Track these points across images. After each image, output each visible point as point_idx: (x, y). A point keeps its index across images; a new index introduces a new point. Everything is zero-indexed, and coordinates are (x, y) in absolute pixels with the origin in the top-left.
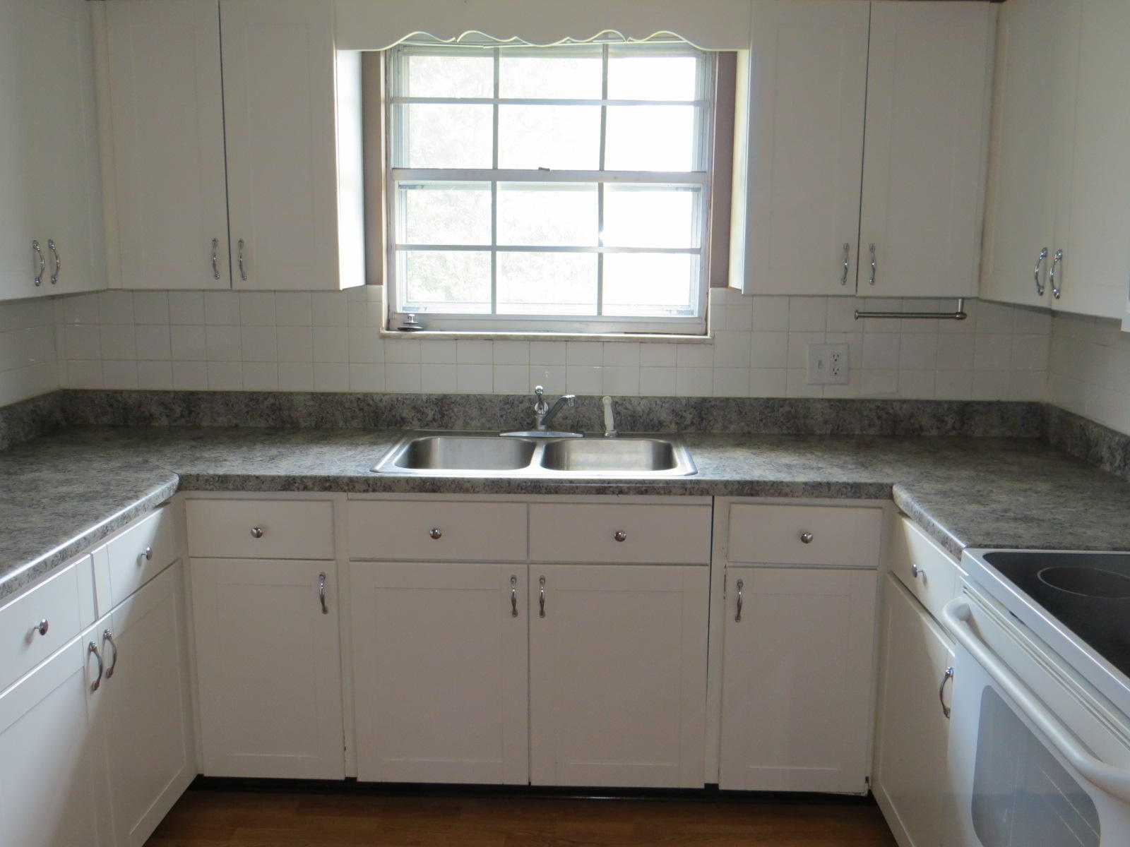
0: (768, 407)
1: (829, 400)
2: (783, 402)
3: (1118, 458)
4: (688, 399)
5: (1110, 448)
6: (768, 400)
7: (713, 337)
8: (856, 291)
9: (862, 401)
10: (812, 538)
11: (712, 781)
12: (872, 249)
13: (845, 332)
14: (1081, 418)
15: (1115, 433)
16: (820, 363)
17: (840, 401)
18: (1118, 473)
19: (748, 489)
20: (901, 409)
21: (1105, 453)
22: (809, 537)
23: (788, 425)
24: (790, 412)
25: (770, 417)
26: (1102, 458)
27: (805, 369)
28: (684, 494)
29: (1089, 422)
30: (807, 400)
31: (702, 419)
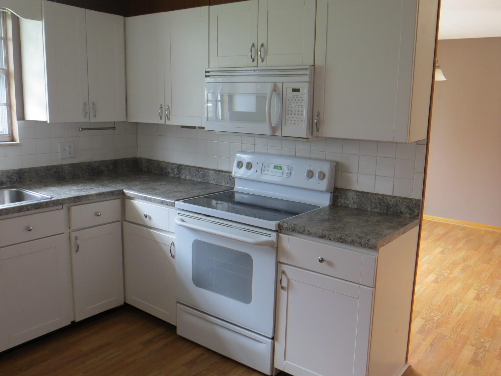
0: (47, 170)
1: (70, 164)
2: (53, 167)
3: (176, 171)
4: (14, 170)
5: (172, 168)
6: (47, 167)
7: (20, 141)
8: (89, 120)
9: (82, 163)
10: (100, 214)
11: (72, 320)
12: (94, 104)
13: (72, 137)
14: (156, 161)
15: (173, 164)
16: (64, 150)
17: (73, 164)
18: (177, 176)
19: (77, 200)
20: (95, 164)
21: (170, 170)
22: (99, 214)
23: (56, 176)
24: (56, 171)
25: (49, 173)
26: (169, 172)
27: (59, 152)
28: (54, 206)
29: (160, 162)
30: (62, 165)
31: (21, 178)
